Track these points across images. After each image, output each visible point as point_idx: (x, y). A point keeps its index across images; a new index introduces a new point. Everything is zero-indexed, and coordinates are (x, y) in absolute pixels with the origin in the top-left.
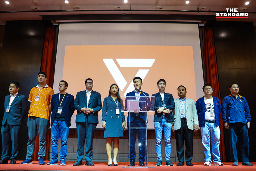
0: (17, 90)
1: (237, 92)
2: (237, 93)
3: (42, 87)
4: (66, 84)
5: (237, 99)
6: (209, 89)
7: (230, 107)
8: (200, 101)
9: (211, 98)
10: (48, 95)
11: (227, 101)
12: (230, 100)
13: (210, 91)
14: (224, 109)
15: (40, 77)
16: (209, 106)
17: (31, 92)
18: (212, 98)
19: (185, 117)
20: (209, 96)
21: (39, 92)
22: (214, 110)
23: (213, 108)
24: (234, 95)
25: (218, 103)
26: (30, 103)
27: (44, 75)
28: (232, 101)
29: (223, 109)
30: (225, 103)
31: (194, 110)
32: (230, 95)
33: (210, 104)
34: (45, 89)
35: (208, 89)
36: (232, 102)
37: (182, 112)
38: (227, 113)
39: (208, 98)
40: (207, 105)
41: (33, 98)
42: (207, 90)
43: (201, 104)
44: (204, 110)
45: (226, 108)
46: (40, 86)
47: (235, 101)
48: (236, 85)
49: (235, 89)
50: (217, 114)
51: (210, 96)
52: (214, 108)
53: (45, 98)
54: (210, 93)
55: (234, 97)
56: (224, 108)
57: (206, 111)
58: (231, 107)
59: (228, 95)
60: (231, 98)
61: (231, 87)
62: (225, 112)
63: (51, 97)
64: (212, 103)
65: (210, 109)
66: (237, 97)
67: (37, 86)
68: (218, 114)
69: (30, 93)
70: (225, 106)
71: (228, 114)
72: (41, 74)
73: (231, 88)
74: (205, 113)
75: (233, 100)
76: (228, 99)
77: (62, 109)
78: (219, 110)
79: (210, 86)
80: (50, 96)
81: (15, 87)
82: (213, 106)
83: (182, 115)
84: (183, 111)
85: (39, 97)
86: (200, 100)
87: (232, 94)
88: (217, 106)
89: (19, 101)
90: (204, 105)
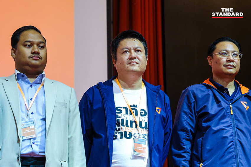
1: (233, 71)
2: (231, 74)
5: (232, 100)
6: (136, 50)
7: (204, 125)
8: (98, 96)
9: (140, 87)
11: (196, 102)
12: (207, 101)
13: (136, 60)
14: (182, 134)
16: (129, 118)
18: (144, 88)
19: (36, 149)
20: (131, 77)
22: (145, 132)
23: (143, 125)
24: (220, 82)
25: (165, 107)
28: (212, 105)
29: (180, 133)
30: (187, 110)
31: (72, 130)
32: (207, 82)
33: (133, 110)
35: (130, 51)
36: (213, 109)
37: (28, 131)
38: (192, 148)
39: (129, 85)
40: (124, 111)
42: (126, 56)
43: (100, 105)
44: (109, 131)
45: (189, 128)
47: (224, 104)
48: (230, 46)
49: (224, 59)
50: (159, 151)
51: (136, 80)
52: (149, 126)
54: (136, 68)
55: (223, 90)
56: (184, 130)
57: (119, 135)
58: (209, 127)
59: (200, 81)
60: (210, 92)
61: (211, 51)
62: (187, 146)
64: (143, 105)
65: (132, 130)
66: (231, 91)
68: (161, 148)
70: (187, 122)
71: (197, 151)
73: (211, 55)
74: (115, 141)
75: (218, 102)
76: (200, 95)
78: (165, 135)
79: (141, 39)
82: (145, 119)
83: (27, 143)
84: (32, 127)
86: (96, 90)
87: (214, 77)
88: (158, 120)
90: (114, 110)
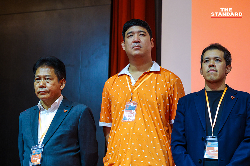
0: (62, 87)
3: (141, 73)
4: (227, 58)
10: (164, 99)
15: (135, 38)
17: (105, 93)
21: (132, 89)
26: (106, 130)
27: (145, 30)
34: (151, 78)
41: (113, 112)
46: (133, 70)
53: (154, 109)
63: (175, 104)
67: (125, 71)
69: (103, 97)
72: (135, 29)
77: (216, 143)
80: (171, 101)
81: (56, 79)
85: (133, 108)
89: (71, 123)
